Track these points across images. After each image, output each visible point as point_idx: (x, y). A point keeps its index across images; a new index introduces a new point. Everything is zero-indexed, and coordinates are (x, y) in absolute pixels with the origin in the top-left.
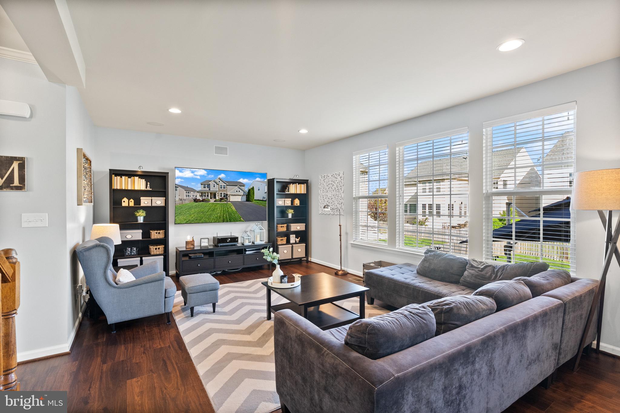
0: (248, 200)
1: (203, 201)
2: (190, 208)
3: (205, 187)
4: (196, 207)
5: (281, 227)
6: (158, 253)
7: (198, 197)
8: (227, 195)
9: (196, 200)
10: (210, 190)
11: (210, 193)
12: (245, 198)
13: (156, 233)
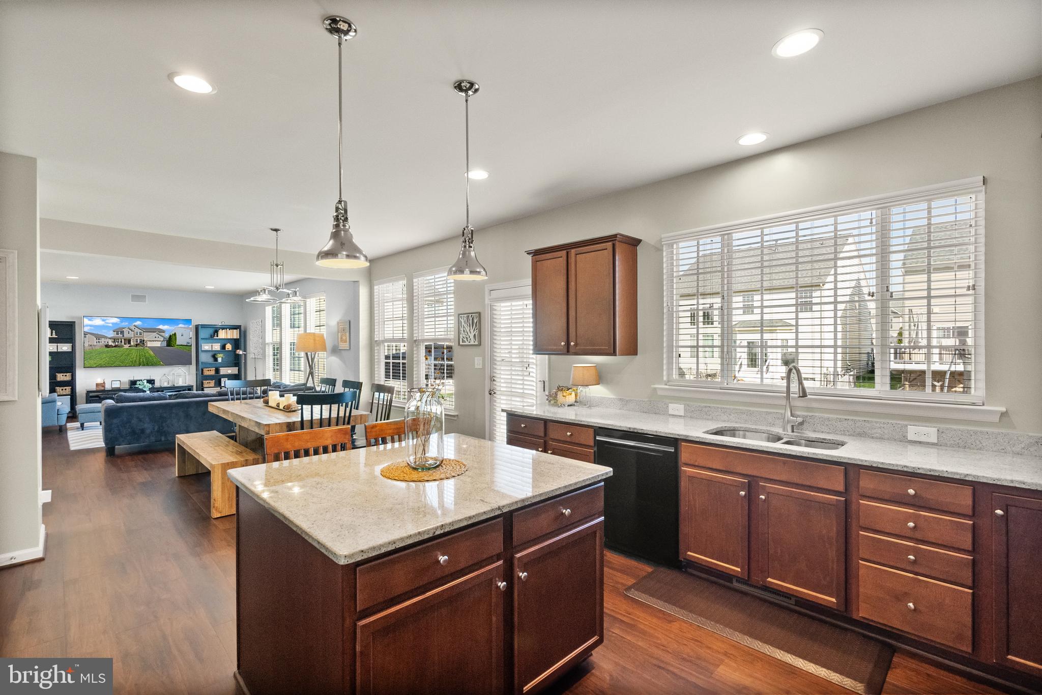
0: (169, 345)
1: (115, 346)
2: (100, 353)
3: (117, 334)
4: (108, 352)
5: (208, 370)
6: (64, 393)
7: (110, 343)
8: (144, 341)
9: (107, 346)
10: (123, 336)
11: (124, 339)
12: (165, 344)
13: (63, 376)
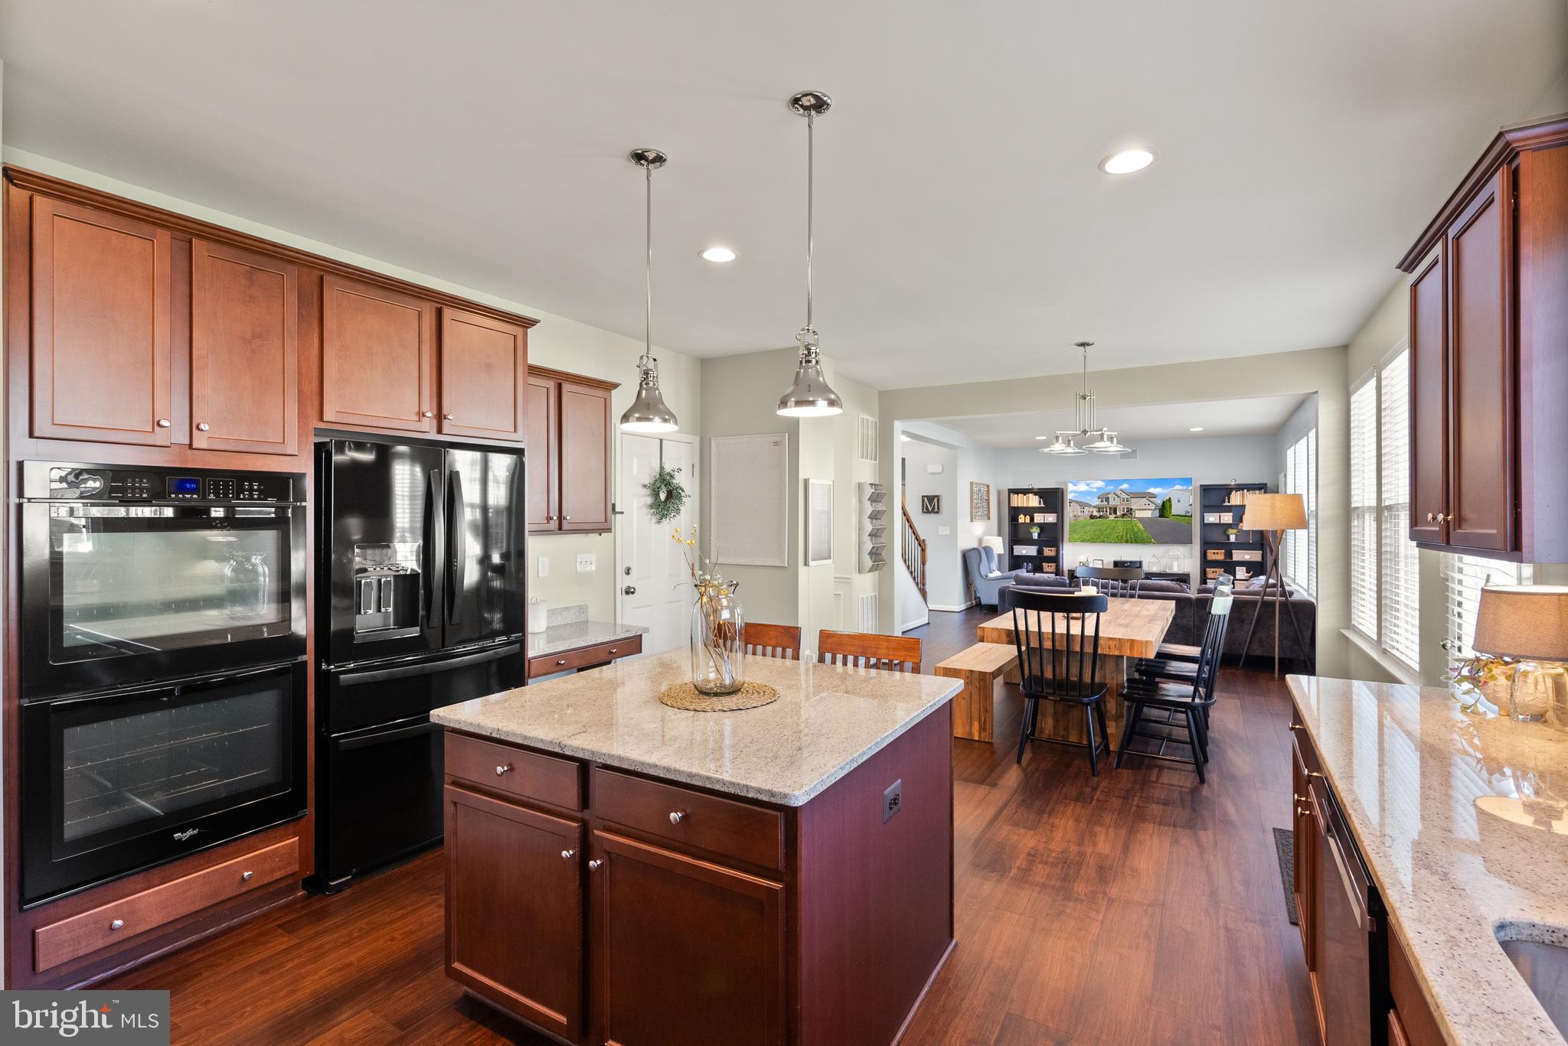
0: (1162, 515)
1: (1100, 517)
2: (1086, 526)
3: (1102, 501)
4: (1092, 524)
5: (1214, 553)
6: (1050, 571)
7: (1095, 513)
8: (1131, 509)
9: (1092, 517)
10: (1109, 504)
11: (1110, 508)
12: (1157, 513)
13: (1050, 550)
